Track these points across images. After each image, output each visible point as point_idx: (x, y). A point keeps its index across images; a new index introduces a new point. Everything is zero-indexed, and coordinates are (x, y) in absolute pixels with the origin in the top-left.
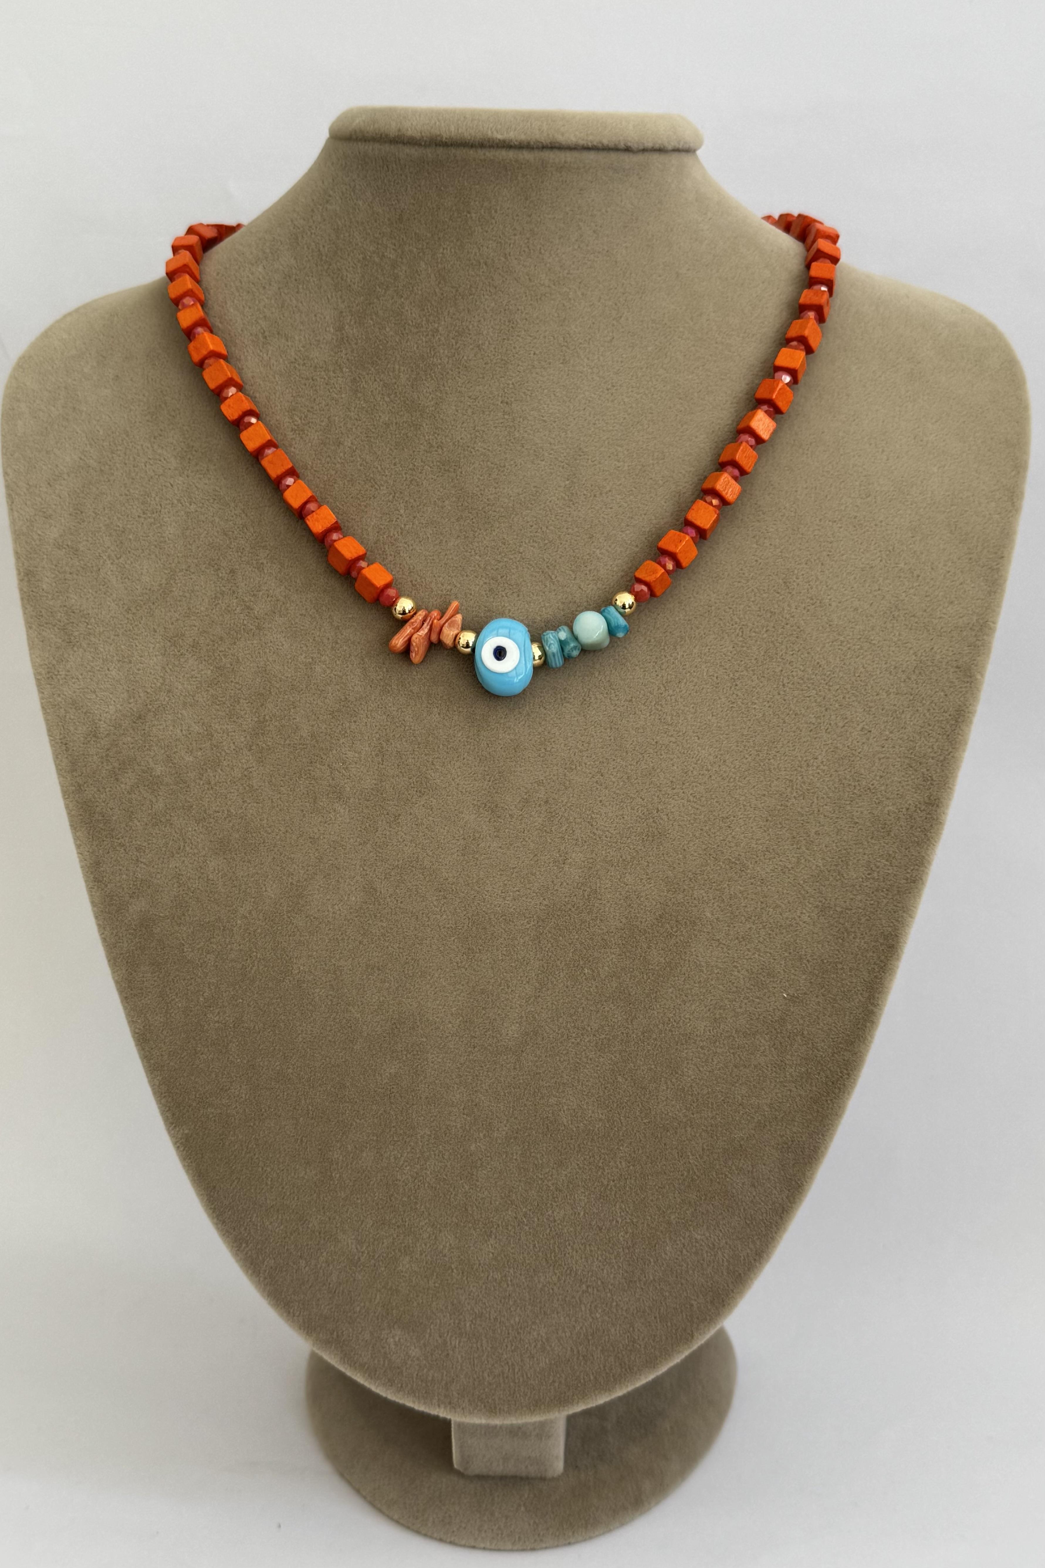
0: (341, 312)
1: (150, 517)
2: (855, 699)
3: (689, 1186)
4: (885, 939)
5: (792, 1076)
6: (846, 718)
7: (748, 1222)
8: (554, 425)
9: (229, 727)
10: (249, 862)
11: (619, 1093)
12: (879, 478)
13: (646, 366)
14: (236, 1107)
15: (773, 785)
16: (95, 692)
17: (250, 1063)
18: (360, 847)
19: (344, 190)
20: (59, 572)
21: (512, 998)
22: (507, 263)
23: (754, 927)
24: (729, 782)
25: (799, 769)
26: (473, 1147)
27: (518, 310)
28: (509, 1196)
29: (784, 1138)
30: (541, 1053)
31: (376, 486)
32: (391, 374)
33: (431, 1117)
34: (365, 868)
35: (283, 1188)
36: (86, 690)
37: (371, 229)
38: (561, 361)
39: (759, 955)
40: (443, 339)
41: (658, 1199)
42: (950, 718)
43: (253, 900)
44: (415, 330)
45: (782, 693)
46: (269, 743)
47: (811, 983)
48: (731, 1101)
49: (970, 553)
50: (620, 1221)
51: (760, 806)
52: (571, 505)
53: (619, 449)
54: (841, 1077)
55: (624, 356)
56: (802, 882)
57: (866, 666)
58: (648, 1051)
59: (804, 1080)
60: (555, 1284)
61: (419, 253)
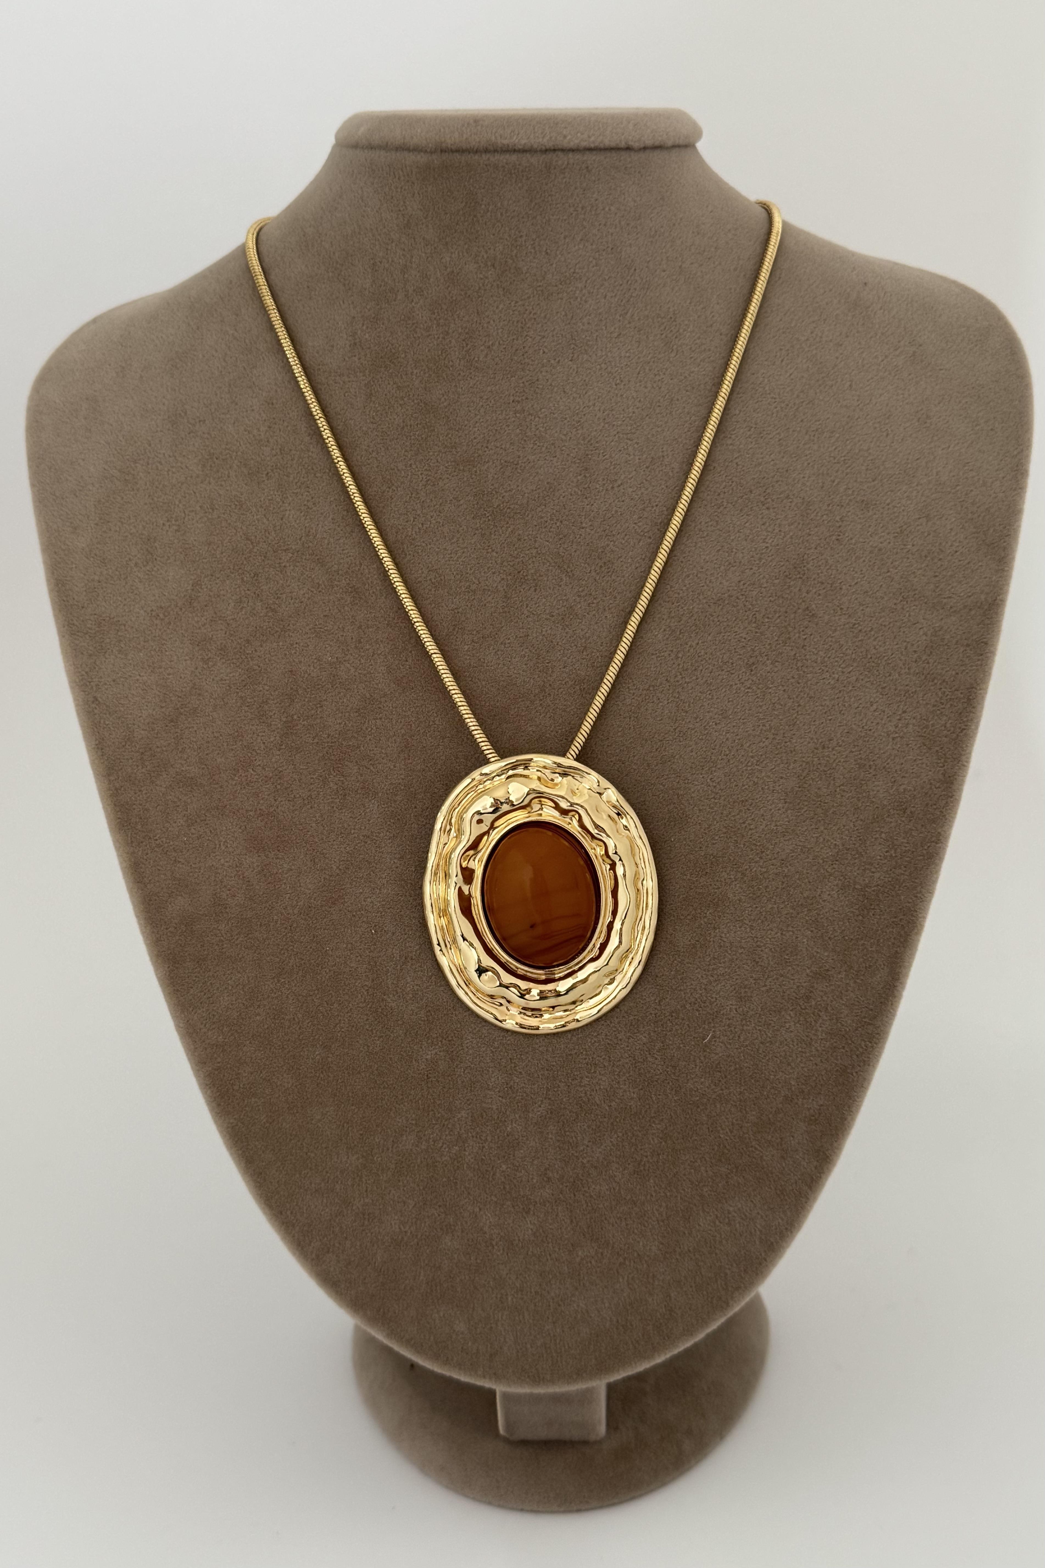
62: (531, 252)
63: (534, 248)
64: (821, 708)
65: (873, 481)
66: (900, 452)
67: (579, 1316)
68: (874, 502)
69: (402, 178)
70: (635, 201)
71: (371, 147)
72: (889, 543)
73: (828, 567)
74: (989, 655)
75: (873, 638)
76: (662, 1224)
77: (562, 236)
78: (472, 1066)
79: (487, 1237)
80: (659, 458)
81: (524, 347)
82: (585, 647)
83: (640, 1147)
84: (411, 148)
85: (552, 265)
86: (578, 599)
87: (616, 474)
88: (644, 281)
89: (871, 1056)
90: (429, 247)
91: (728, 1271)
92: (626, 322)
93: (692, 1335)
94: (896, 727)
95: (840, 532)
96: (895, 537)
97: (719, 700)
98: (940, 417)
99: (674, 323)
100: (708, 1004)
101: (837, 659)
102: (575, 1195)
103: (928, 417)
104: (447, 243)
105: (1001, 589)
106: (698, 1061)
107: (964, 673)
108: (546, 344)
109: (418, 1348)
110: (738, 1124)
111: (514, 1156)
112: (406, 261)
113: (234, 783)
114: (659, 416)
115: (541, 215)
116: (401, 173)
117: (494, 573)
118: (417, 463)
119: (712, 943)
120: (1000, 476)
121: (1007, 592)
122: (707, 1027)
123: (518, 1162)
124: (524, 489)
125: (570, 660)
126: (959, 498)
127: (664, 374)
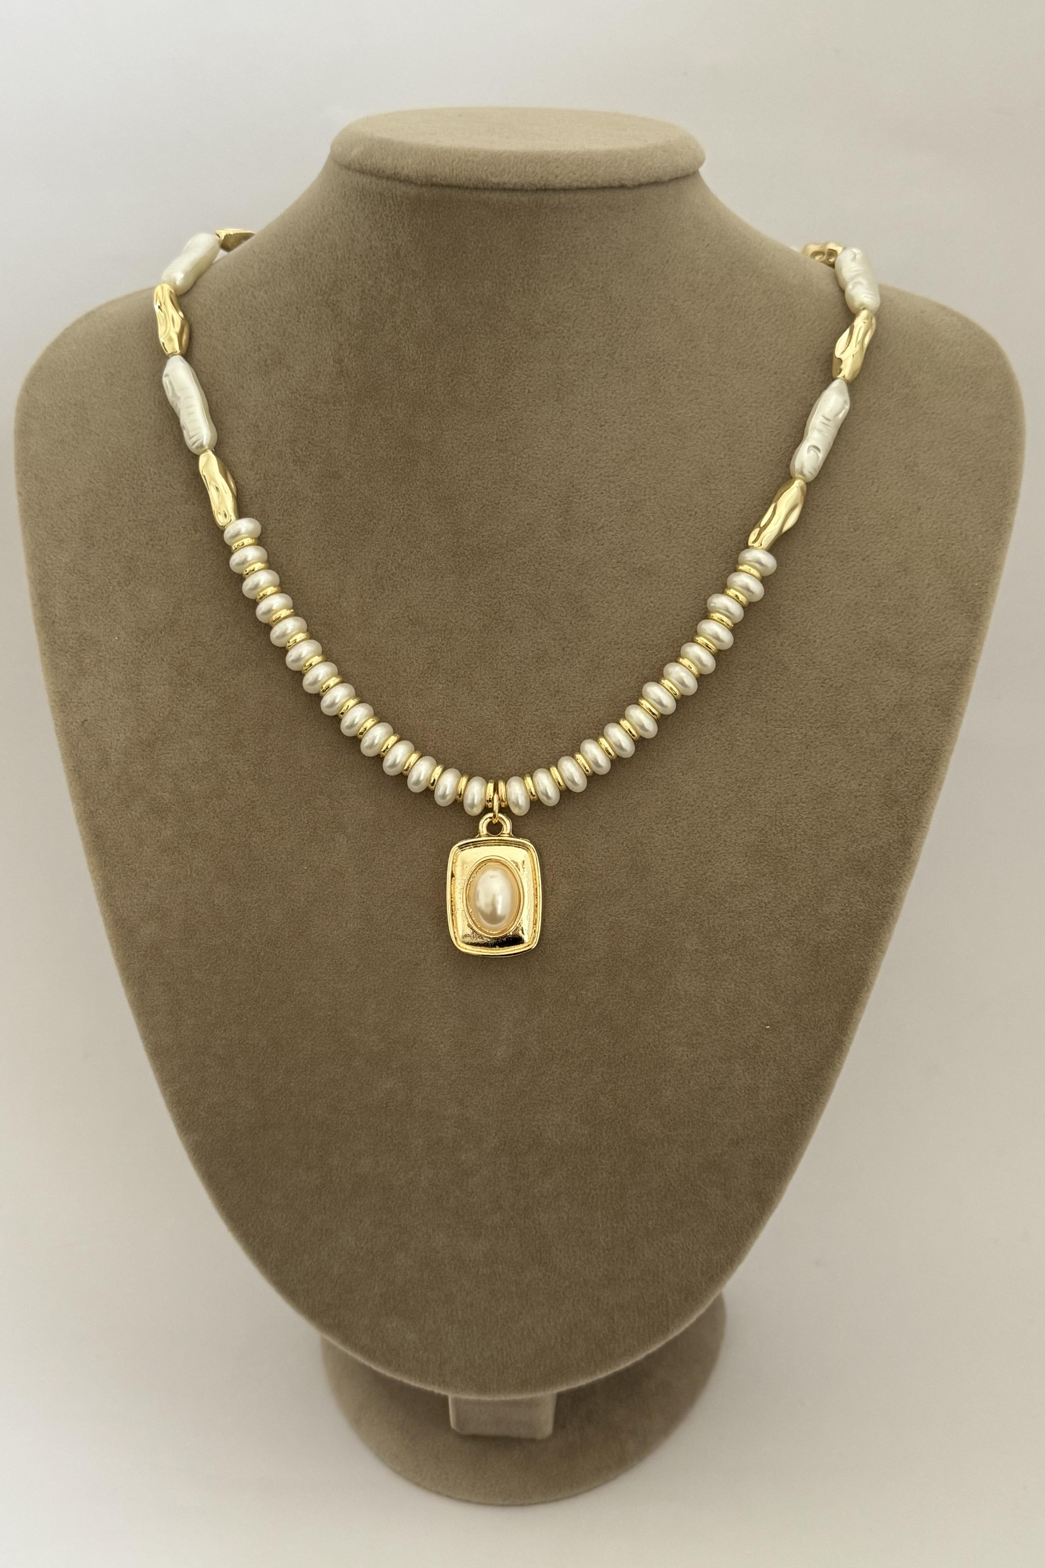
0: (342, 345)
1: (157, 545)
2: (834, 736)
3: (665, 1196)
4: (855, 972)
5: (764, 1098)
6: (826, 756)
7: (721, 1229)
8: (549, 462)
9: (233, 757)
10: (253, 888)
11: (601, 1111)
12: (868, 511)
13: (639, 401)
14: (243, 1117)
15: (753, 821)
16: (106, 720)
17: (254, 1077)
18: (357, 876)
19: (344, 221)
20: (70, 597)
21: (501, 1022)
22: (502, 303)
23: (731, 958)
24: (710, 818)
25: (779, 806)
26: (463, 1158)
27: (513, 348)
28: (497, 1201)
29: (756, 1155)
30: (528, 1072)
31: (375, 521)
32: (388, 408)
33: (425, 1129)
34: (363, 896)
35: (287, 1189)
36: (97, 717)
37: (369, 262)
38: (555, 399)
39: (735, 985)
40: (439, 376)
41: (636, 1207)
42: (927, 757)
43: (257, 925)
44: (414, 367)
45: (764, 729)
46: (271, 774)
47: (784, 1012)
48: (706, 1120)
49: (955, 588)
50: (601, 1225)
51: (740, 842)
52: (564, 542)
53: (612, 485)
54: (811, 1101)
55: (617, 391)
56: (778, 916)
57: (847, 703)
58: (629, 1073)
59: (775, 1103)
60: (541, 1280)
61: (416, 290)
62: (519, 291)
63: (523, 287)
64: (786, 762)
65: (855, 531)
66: (885, 502)
67: (525, 1333)
68: (854, 553)
69: (393, 208)
70: (628, 239)
71: (362, 172)
72: (866, 597)
73: (803, 619)
74: (957, 716)
75: (842, 694)
76: (607, 1252)
77: (552, 275)
78: (430, 1097)
79: (440, 1256)
80: (641, 501)
81: (509, 386)
82: (557, 692)
83: (589, 1181)
84: (402, 179)
85: (540, 304)
86: (553, 643)
87: (597, 516)
88: (634, 319)
89: (816, 1107)
90: (418, 279)
91: (670, 1300)
92: (614, 362)
93: (632, 1355)
94: (860, 785)
95: (819, 583)
96: (872, 591)
97: (686, 751)
98: (927, 465)
99: (663, 363)
100: (660, 1049)
101: (805, 714)
102: (525, 1222)
103: (916, 465)
104: (435, 277)
105: (974, 648)
106: (648, 1103)
107: (931, 734)
108: (532, 383)
109: (370, 1354)
110: (684, 1164)
111: (467, 1183)
112: (394, 292)
113: (207, 811)
114: (643, 459)
115: (530, 253)
116: (391, 202)
117: (471, 613)
118: (400, 497)
119: (666, 990)
120: (984, 529)
121: (980, 651)
122: (658, 1070)
123: (471, 1188)
124: (504, 529)
125: (542, 704)
126: (940, 552)
127: (650, 415)
